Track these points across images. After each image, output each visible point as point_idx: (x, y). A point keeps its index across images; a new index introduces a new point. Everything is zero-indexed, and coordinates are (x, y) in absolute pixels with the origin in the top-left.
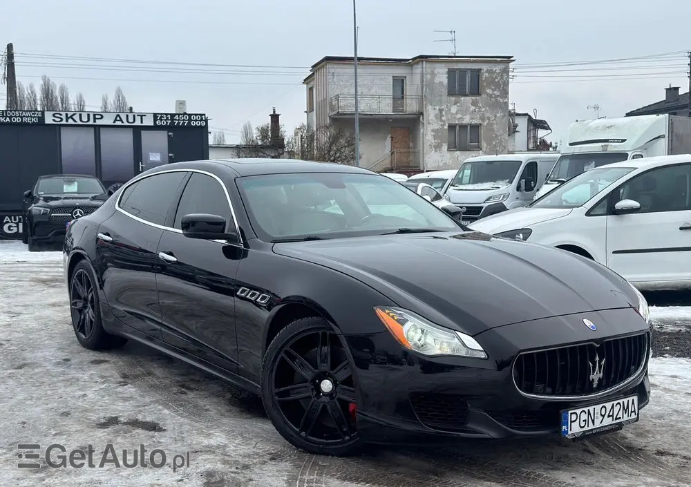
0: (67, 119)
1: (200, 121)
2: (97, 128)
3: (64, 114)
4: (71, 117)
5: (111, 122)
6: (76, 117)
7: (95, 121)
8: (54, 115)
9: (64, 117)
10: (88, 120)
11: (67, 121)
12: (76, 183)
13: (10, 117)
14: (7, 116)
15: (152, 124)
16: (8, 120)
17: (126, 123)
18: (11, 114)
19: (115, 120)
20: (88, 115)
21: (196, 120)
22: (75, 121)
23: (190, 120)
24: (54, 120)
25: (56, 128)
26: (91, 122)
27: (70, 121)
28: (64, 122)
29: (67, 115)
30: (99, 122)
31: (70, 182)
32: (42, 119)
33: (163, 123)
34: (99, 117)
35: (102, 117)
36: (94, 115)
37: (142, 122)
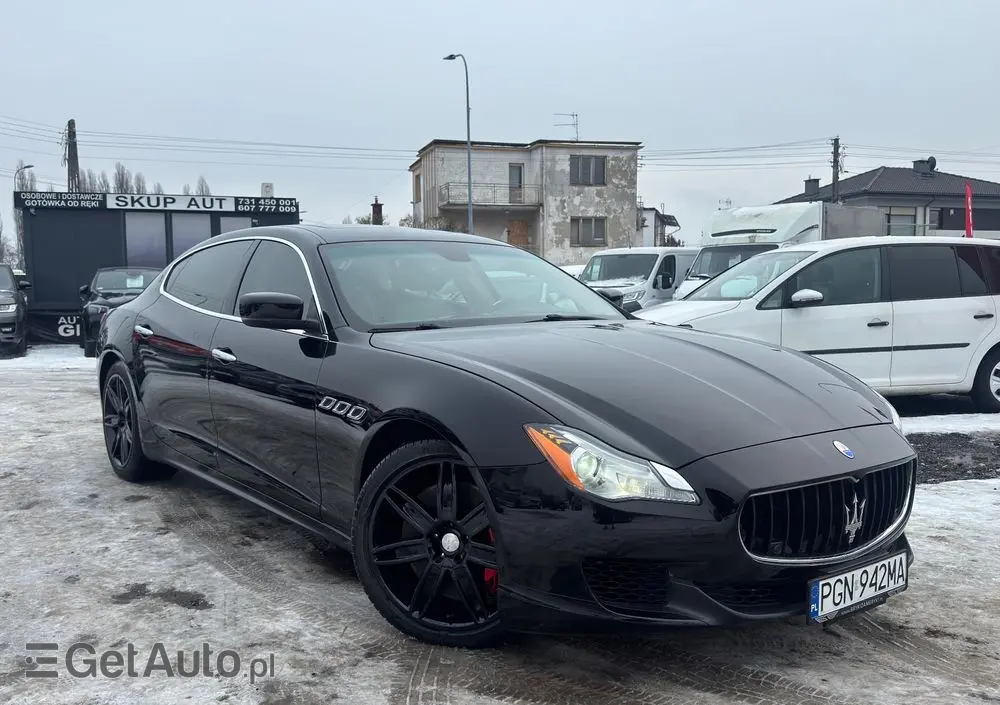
0: (133, 202)
1: (290, 206)
2: (168, 214)
3: (129, 197)
4: (138, 201)
5: (184, 207)
6: (144, 201)
7: (165, 206)
8: (117, 199)
9: (129, 201)
10: (158, 204)
11: (133, 205)
12: (142, 277)
13: (66, 201)
14: (61, 200)
15: (233, 209)
16: (63, 203)
17: (202, 208)
18: (67, 196)
19: (190, 204)
20: (158, 199)
21: (285, 206)
22: (142, 206)
23: (278, 205)
24: (118, 204)
25: (120, 213)
26: (161, 207)
27: (137, 206)
28: (129, 207)
29: (132, 198)
30: (170, 207)
31: (134, 276)
32: (103, 202)
33: (246, 208)
34: (171, 200)
35: (174, 201)
36: (165, 199)
37: (221, 207)
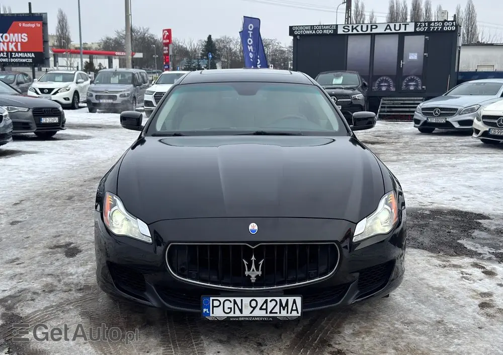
0: (353, 29)
1: (451, 26)
2: (373, 36)
3: (350, 26)
4: (355, 28)
5: (382, 31)
6: (359, 28)
7: (371, 31)
8: (344, 28)
9: (350, 28)
10: (367, 30)
11: (352, 31)
12: (342, 77)
13: (316, 30)
14: (313, 29)
15: (413, 31)
16: (314, 32)
17: (393, 31)
18: (316, 28)
19: (386, 29)
20: (367, 26)
21: (448, 26)
22: (358, 31)
23: (443, 26)
24: (344, 31)
25: (345, 37)
26: (369, 31)
27: (355, 32)
28: (350, 32)
29: (353, 26)
30: (374, 31)
32: (336, 30)
33: (422, 29)
34: (375, 27)
35: (377, 27)
36: (372, 26)
37: (405, 30)
